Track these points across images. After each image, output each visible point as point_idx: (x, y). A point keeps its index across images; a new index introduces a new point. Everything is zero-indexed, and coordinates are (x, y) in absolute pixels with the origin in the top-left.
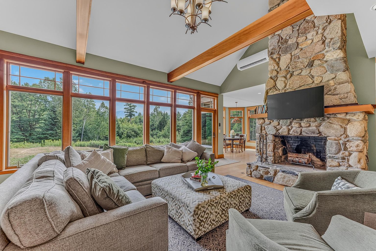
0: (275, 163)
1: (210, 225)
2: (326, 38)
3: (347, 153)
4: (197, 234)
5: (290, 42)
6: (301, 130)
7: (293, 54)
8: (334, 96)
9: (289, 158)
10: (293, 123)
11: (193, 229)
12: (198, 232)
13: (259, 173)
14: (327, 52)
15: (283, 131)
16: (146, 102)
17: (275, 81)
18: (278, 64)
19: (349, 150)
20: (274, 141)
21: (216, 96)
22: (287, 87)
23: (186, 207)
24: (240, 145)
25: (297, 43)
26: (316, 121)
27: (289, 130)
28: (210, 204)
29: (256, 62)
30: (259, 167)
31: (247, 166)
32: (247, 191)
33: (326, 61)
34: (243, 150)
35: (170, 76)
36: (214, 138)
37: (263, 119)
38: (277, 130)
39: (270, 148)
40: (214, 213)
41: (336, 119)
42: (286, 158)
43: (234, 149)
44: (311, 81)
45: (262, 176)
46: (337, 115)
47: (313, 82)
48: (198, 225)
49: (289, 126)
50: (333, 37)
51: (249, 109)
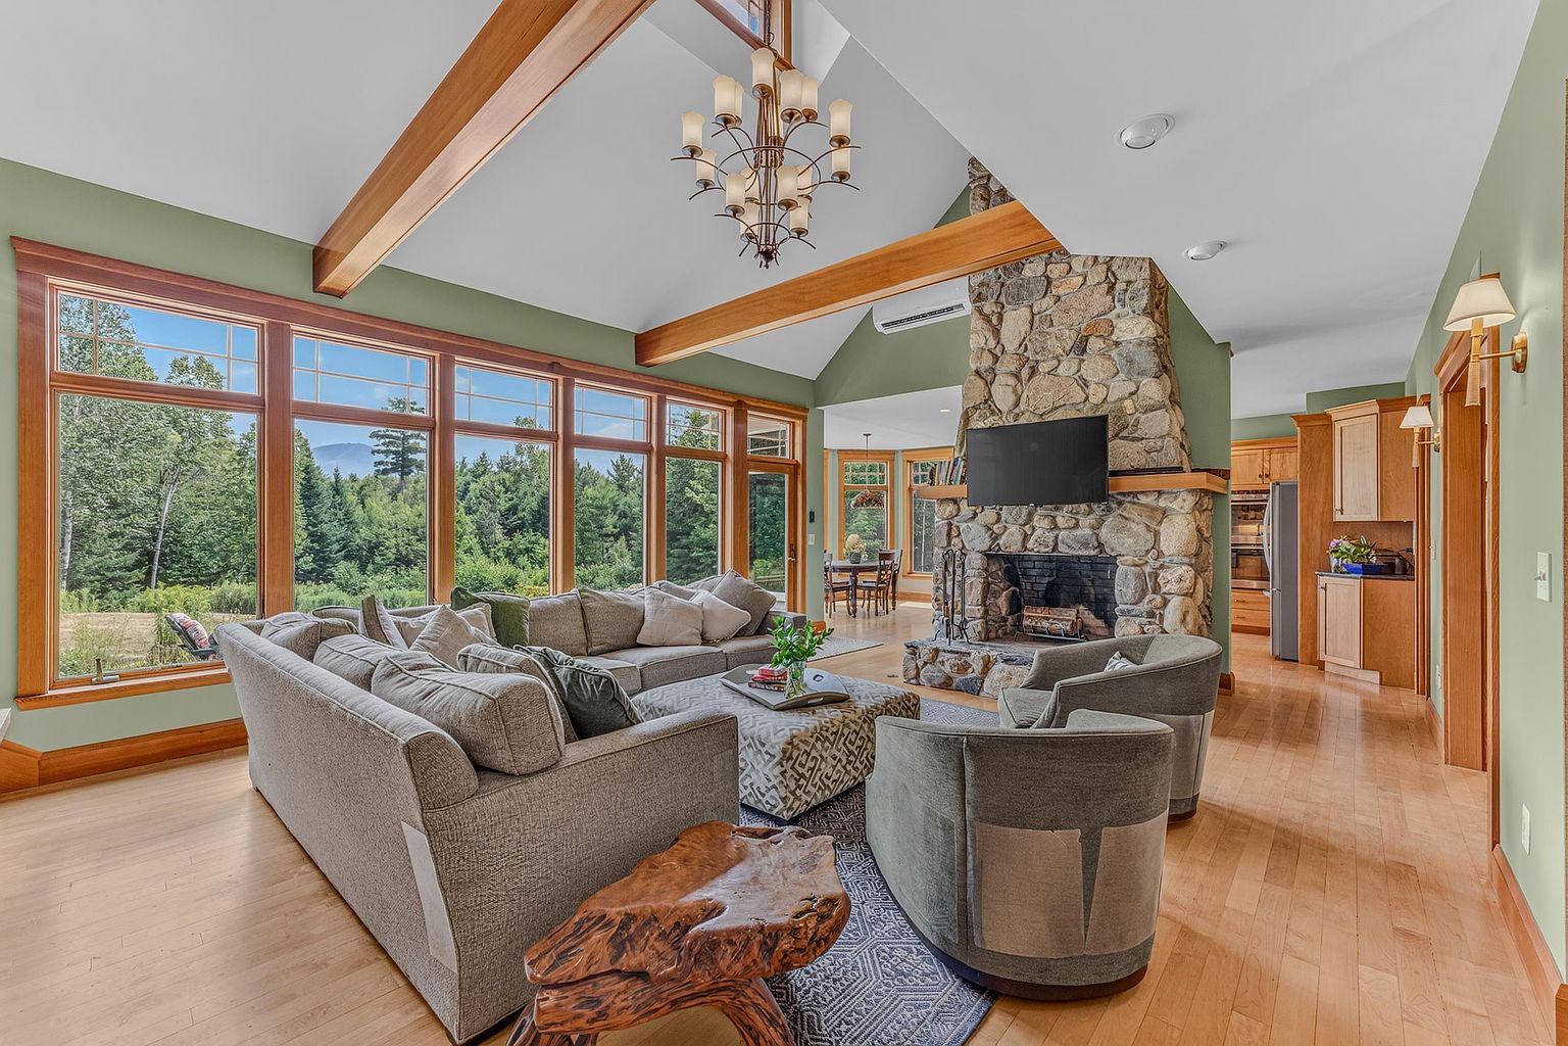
0: (987, 639)
1: (820, 788)
2: (1116, 279)
3: (1159, 599)
4: (791, 808)
5: (1028, 272)
6: (1057, 537)
7: (1035, 310)
8: (1135, 444)
9: (1026, 622)
10: (1036, 518)
11: (780, 798)
12: (793, 803)
13: (940, 671)
14: (1118, 316)
15: (1011, 542)
16: (561, 436)
17: (989, 384)
18: (996, 332)
19: (1164, 590)
20: (986, 570)
21: (802, 413)
22: (1022, 407)
23: (760, 747)
24: (880, 589)
25: (1047, 277)
26: (1091, 511)
27: (1026, 537)
28: (820, 735)
29: (935, 313)
30: (941, 653)
31: (905, 652)
32: (909, 708)
33: (1117, 344)
34: (890, 606)
35: (645, 343)
36: (793, 565)
37: (955, 501)
38: (995, 538)
39: (974, 594)
40: (829, 759)
41: (1135, 506)
42: (1018, 624)
43: (859, 603)
44: (1080, 397)
45: (950, 678)
46: (1139, 496)
47: (1087, 399)
48: (793, 786)
49: (1025, 525)
50: (1133, 278)
51: (911, 457)
